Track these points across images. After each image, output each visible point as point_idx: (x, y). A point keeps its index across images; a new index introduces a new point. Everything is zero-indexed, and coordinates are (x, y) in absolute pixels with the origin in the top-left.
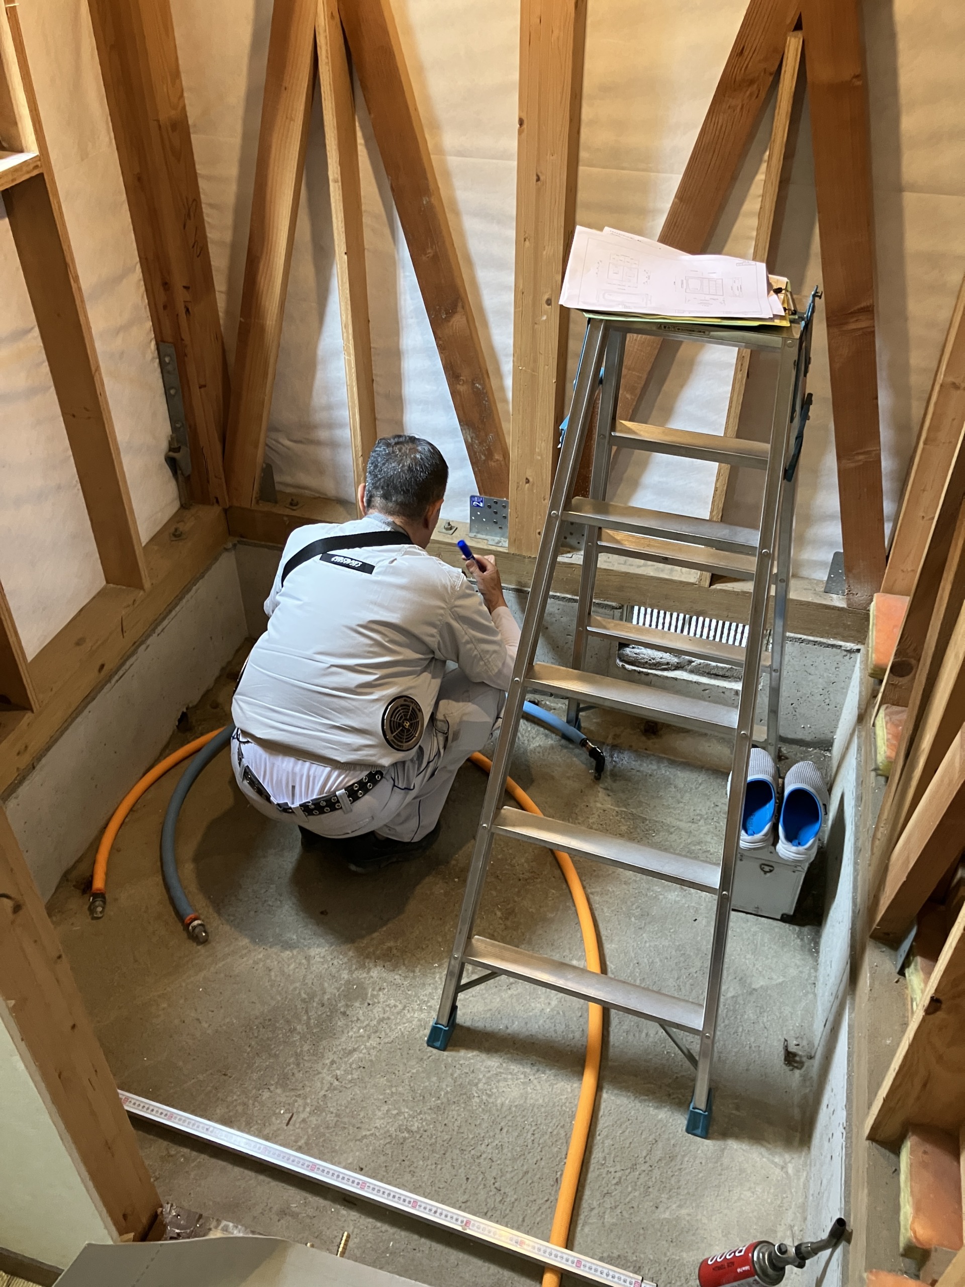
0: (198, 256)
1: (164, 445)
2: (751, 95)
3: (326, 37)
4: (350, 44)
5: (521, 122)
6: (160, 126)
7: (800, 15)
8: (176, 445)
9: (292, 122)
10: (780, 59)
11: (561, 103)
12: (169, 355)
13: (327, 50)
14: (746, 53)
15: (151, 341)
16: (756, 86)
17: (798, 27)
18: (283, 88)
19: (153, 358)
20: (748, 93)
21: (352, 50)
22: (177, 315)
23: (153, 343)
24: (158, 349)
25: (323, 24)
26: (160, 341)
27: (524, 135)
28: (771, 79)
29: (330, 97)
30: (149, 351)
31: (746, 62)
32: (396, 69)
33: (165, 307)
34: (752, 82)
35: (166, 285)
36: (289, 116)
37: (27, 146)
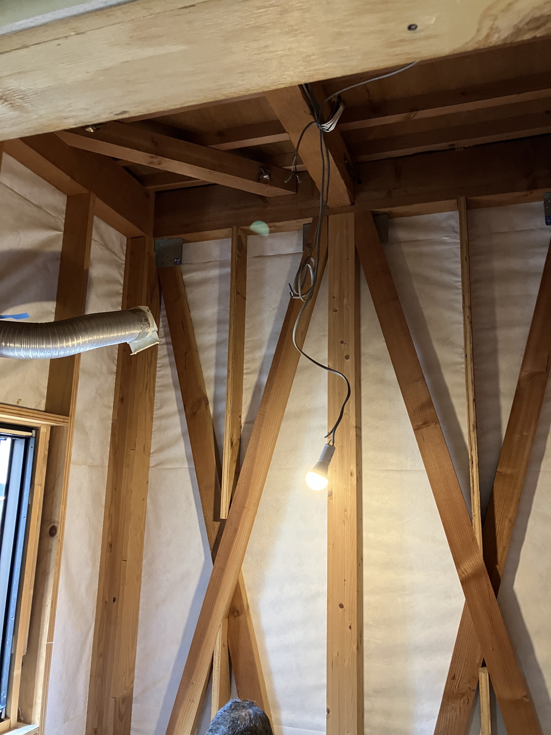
2: (464, 702)
3: (219, 656)
4: (232, 659)
5: (328, 711)
6: (115, 701)
7: (484, 659)
9: (193, 703)
10: (477, 683)
11: (352, 700)
13: (218, 664)
14: (457, 678)
16: (466, 696)
17: (484, 665)
18: (191, 683)
20: (462, 701)
21: (232, 662)
25: (218, 649)
27: (330, 719)
28: (474, 693)
29: (217, 690)
31: (458, 683)
32: (256, 674)
34: (463, 695)
36: (191, 700)
37: (33, 721)
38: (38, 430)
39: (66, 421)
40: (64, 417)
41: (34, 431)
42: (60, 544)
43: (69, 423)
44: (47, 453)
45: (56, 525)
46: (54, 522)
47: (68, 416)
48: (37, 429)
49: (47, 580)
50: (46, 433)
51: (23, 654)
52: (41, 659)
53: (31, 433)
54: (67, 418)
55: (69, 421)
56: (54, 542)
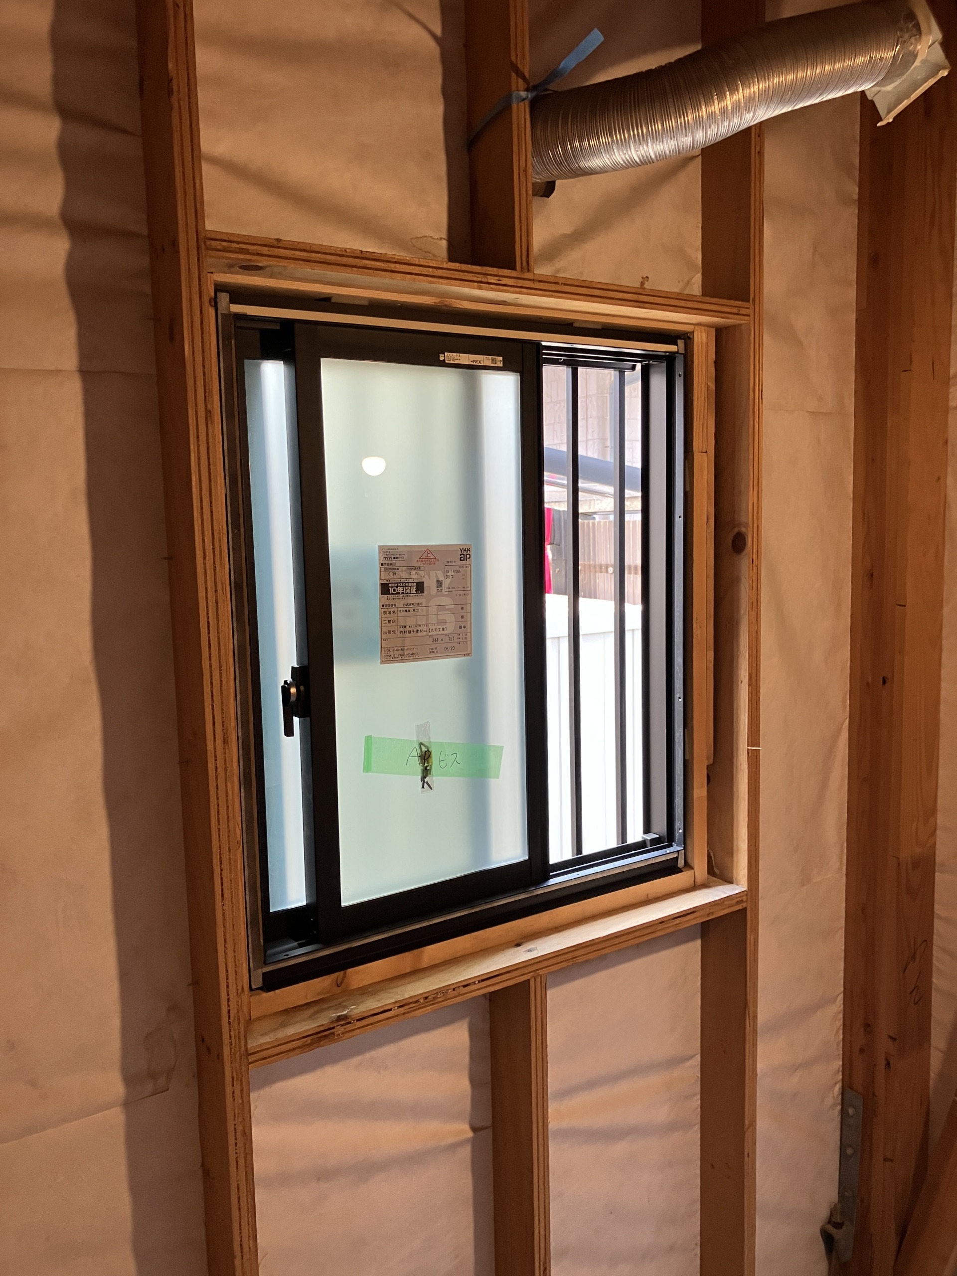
0: (915, 1004)
1: (823, 1213)
6: (899, 865)
8: (838, 1219)
12: (855, 1107)
15: (836, 1084)
19: (834, 1105)
22: (875, 1065)
23: (838, 1088)
24: (843, 1094)
26: (847, 1086)
30: (831, 1095)
33: (862, 1051)
35: (868, 1027)
37: (736, 879)
38: (689, 338)
39: (743, 311)
40: (740, 303)
41: (681, 343)
42: (755, 569)
43: (752, 316)
44: (712, 386)
45: (743, 530)
46: (739, 525)
47: (749, 301)
48: (687, 337)
49: (738, 636)
50: (707, 344)
51: (707, 762)
52: (740, 776)
53: (676, 347)
54: (745, 304)
55: (751, 312)
56: (744, 563)
